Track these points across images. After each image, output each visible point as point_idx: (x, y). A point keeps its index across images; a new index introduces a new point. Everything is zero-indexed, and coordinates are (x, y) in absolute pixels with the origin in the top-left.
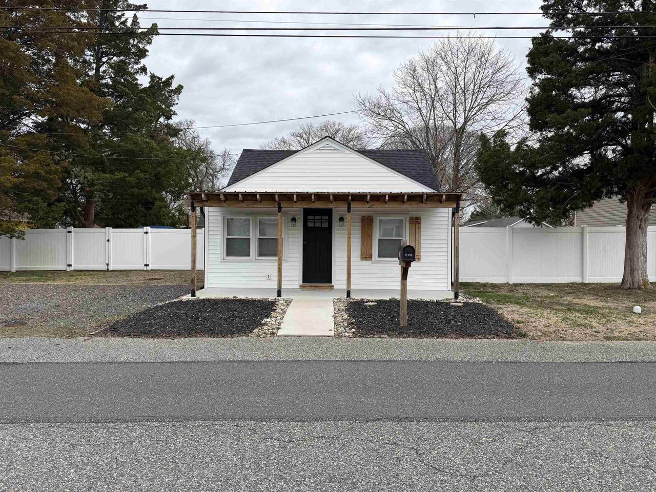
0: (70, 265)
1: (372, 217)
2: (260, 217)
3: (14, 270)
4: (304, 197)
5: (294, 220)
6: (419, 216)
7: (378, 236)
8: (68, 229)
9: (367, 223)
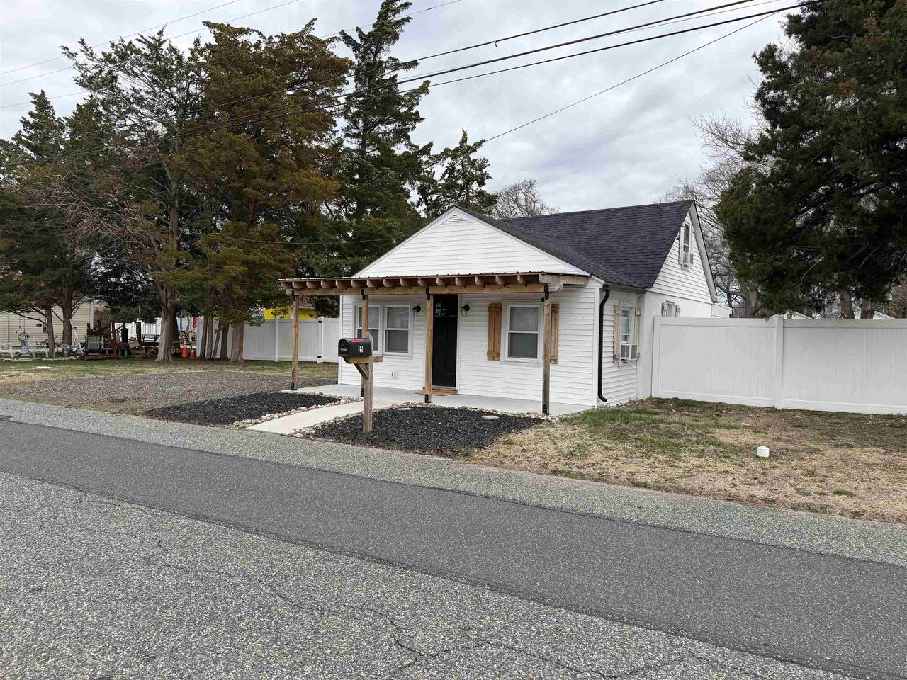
0: (319, 357)
1: (501, 304)
2: (389, 306)
3: (276, 360)
4: (429, 281)
5: (418, 309)
6: (557, 302)
7: (508, 328)
8: (319, 319)
9: (495, 311)
